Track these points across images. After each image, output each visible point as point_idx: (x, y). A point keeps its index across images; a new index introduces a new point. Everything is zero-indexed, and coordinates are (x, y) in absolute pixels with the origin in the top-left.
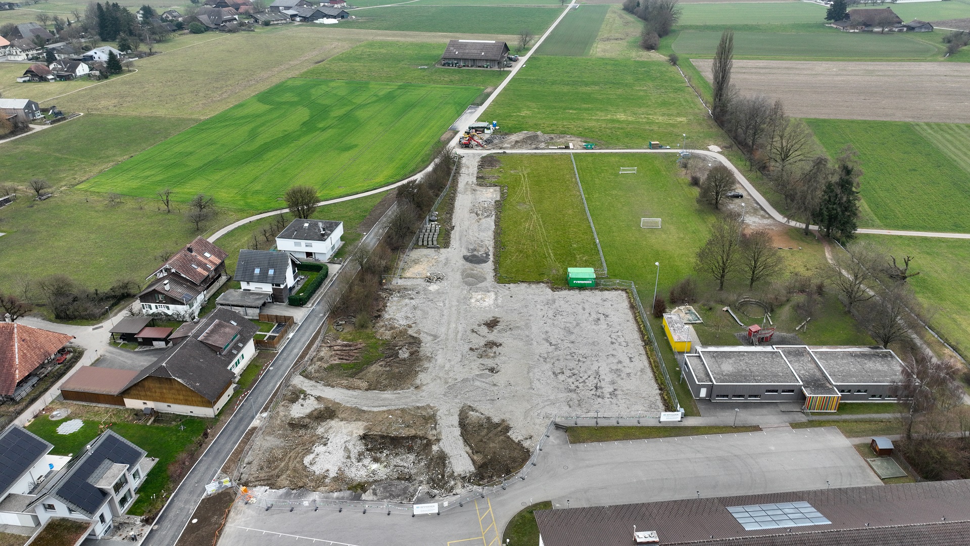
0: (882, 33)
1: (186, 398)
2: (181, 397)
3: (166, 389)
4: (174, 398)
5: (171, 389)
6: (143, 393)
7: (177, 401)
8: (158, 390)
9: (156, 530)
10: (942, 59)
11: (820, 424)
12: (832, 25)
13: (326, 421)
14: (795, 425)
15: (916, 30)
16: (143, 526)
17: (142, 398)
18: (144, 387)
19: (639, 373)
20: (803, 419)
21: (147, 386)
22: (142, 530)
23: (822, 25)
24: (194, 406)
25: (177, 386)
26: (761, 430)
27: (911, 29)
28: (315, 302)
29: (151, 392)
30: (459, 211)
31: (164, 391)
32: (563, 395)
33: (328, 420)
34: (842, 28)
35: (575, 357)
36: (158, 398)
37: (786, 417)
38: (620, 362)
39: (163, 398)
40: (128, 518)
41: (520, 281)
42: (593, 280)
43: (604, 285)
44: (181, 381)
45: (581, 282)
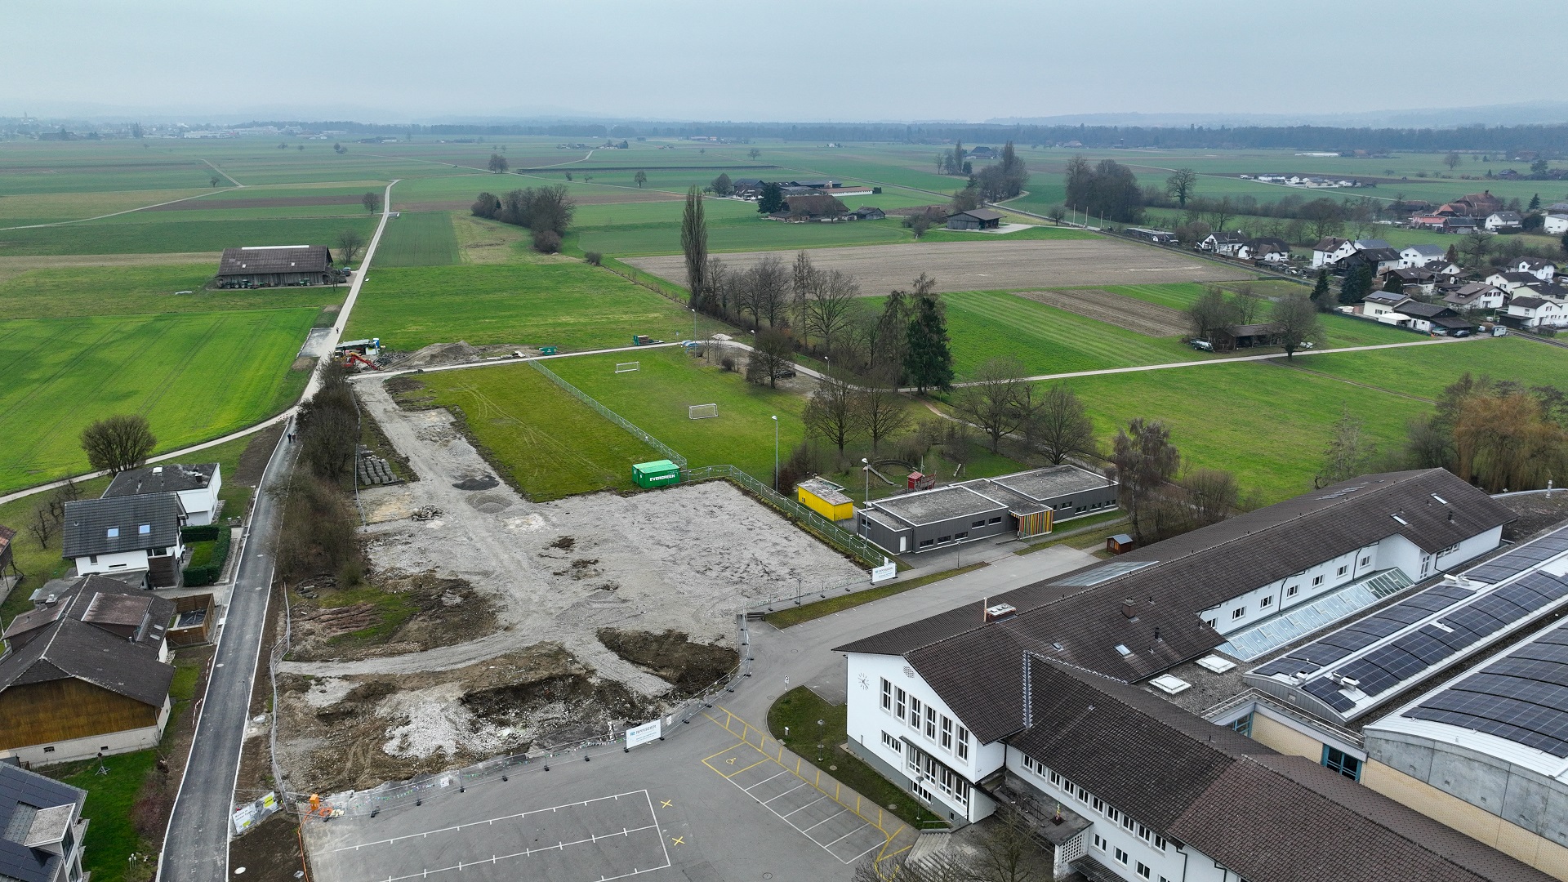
0: (832, 222)
1: (96, 717)
2: (83, 720)
3: (46, 711)
4: (64, 727)
5: (58, 707)
7: (71, 734)
8: (25, 719)
10: (914, 240)
11: (1044, 546)
12: (770, 218)
13: (385, 697)
14: (1021, 553)
15: (868, 217)
19: (808, 549)
20: (1025, 546)
23: (758, 218)
24: (112, 731)
25: (76, 695)
26: (988, 564)
27: (861, 216)
28: (232, 576)
30: (401, 441)
31: (42, 715)
32: (729, 589)
33: (388, 696)
34: (783, 219)
35: (713, 551)
36: (23, 738)
37: (1005, 548)
38: (775, 544)
41: (567, 495)
42: (675, 474)
43: (691, 478)
44: (89, 681)
45: (660, 478)
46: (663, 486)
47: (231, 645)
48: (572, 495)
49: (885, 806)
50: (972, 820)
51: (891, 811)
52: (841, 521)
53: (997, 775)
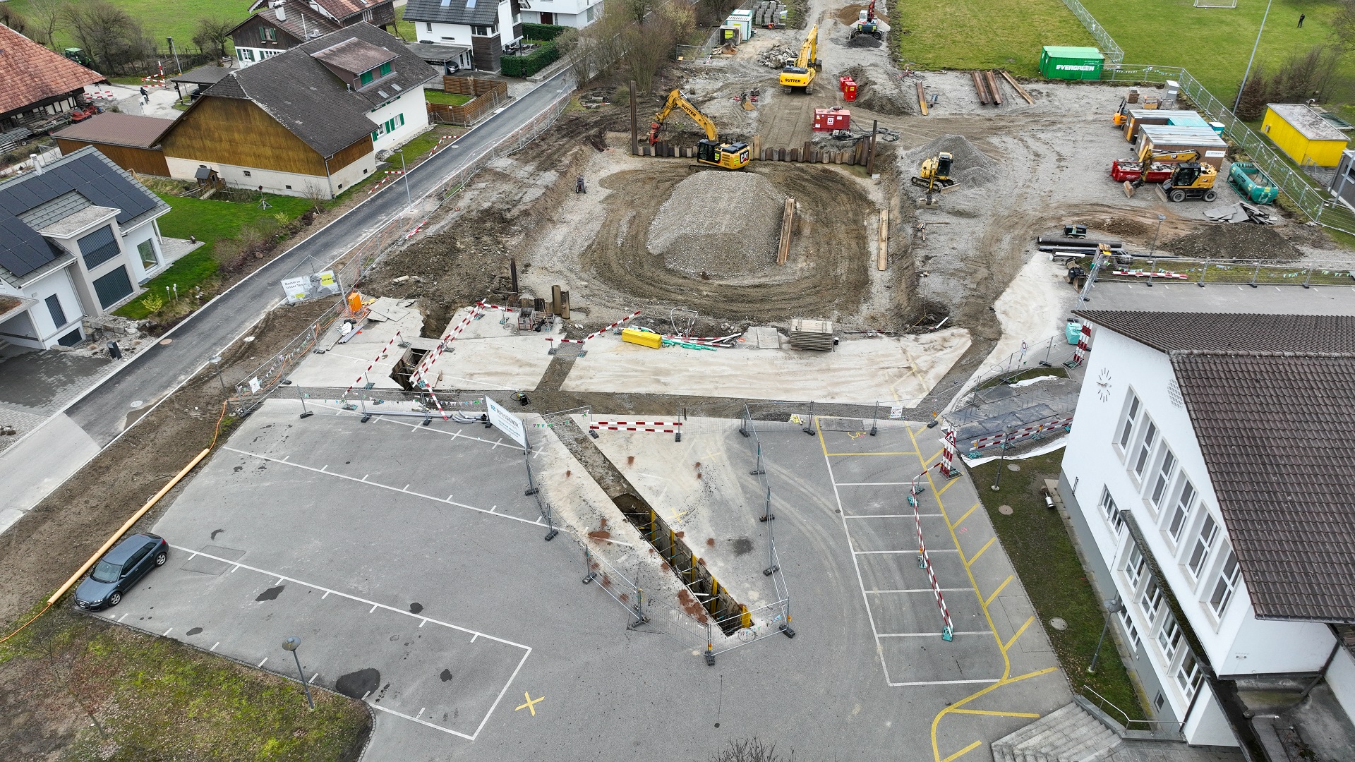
1: (278, 152)
2: (268, 151)
3: (239, 131)
4: (255, 154)
5: (248, 131)
6: (197, 144)
7: (261, 163)
8: (224, 136)
9: (166, 346)
16: (141, 337)
17: (198, 154)
18: (198, 128)
21: (204, 126)
22: (139, 343)
24: (292, 171)
25: (258, 123)
28: (549, 75)
29: (212, 139)
31: (237, 136)
36: (226, 154)
39: (235, 153)
40: (115, 320)
41: (944, 68)
42: (1096, 66)
43: (1118, 75)
44: (264, 109)
45: (1068, 67)
46: (1072, 80)
47: (483, 132)
48: (949, 69)
49: (1045, 617)
50: (1191, 735)
51: (1050, 630)
52: (1311, 168)
53: (1290, 684)
